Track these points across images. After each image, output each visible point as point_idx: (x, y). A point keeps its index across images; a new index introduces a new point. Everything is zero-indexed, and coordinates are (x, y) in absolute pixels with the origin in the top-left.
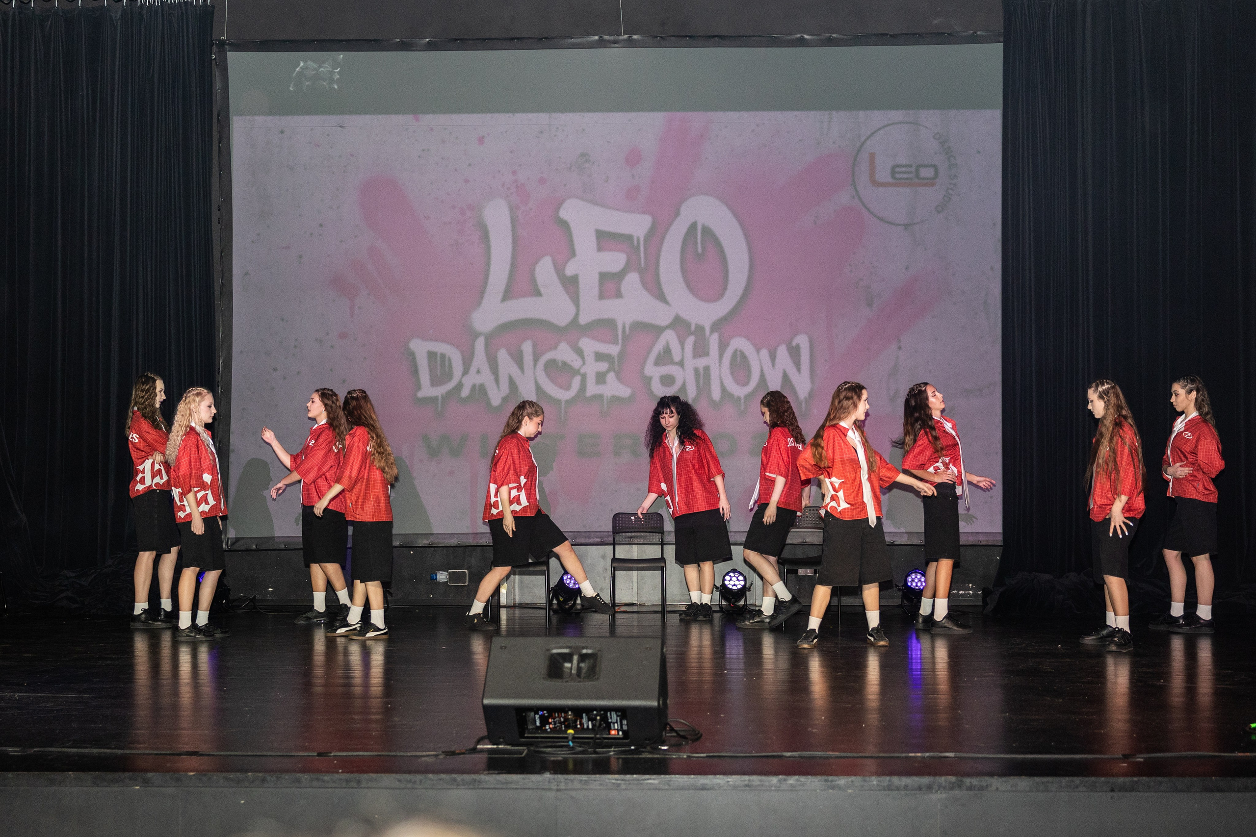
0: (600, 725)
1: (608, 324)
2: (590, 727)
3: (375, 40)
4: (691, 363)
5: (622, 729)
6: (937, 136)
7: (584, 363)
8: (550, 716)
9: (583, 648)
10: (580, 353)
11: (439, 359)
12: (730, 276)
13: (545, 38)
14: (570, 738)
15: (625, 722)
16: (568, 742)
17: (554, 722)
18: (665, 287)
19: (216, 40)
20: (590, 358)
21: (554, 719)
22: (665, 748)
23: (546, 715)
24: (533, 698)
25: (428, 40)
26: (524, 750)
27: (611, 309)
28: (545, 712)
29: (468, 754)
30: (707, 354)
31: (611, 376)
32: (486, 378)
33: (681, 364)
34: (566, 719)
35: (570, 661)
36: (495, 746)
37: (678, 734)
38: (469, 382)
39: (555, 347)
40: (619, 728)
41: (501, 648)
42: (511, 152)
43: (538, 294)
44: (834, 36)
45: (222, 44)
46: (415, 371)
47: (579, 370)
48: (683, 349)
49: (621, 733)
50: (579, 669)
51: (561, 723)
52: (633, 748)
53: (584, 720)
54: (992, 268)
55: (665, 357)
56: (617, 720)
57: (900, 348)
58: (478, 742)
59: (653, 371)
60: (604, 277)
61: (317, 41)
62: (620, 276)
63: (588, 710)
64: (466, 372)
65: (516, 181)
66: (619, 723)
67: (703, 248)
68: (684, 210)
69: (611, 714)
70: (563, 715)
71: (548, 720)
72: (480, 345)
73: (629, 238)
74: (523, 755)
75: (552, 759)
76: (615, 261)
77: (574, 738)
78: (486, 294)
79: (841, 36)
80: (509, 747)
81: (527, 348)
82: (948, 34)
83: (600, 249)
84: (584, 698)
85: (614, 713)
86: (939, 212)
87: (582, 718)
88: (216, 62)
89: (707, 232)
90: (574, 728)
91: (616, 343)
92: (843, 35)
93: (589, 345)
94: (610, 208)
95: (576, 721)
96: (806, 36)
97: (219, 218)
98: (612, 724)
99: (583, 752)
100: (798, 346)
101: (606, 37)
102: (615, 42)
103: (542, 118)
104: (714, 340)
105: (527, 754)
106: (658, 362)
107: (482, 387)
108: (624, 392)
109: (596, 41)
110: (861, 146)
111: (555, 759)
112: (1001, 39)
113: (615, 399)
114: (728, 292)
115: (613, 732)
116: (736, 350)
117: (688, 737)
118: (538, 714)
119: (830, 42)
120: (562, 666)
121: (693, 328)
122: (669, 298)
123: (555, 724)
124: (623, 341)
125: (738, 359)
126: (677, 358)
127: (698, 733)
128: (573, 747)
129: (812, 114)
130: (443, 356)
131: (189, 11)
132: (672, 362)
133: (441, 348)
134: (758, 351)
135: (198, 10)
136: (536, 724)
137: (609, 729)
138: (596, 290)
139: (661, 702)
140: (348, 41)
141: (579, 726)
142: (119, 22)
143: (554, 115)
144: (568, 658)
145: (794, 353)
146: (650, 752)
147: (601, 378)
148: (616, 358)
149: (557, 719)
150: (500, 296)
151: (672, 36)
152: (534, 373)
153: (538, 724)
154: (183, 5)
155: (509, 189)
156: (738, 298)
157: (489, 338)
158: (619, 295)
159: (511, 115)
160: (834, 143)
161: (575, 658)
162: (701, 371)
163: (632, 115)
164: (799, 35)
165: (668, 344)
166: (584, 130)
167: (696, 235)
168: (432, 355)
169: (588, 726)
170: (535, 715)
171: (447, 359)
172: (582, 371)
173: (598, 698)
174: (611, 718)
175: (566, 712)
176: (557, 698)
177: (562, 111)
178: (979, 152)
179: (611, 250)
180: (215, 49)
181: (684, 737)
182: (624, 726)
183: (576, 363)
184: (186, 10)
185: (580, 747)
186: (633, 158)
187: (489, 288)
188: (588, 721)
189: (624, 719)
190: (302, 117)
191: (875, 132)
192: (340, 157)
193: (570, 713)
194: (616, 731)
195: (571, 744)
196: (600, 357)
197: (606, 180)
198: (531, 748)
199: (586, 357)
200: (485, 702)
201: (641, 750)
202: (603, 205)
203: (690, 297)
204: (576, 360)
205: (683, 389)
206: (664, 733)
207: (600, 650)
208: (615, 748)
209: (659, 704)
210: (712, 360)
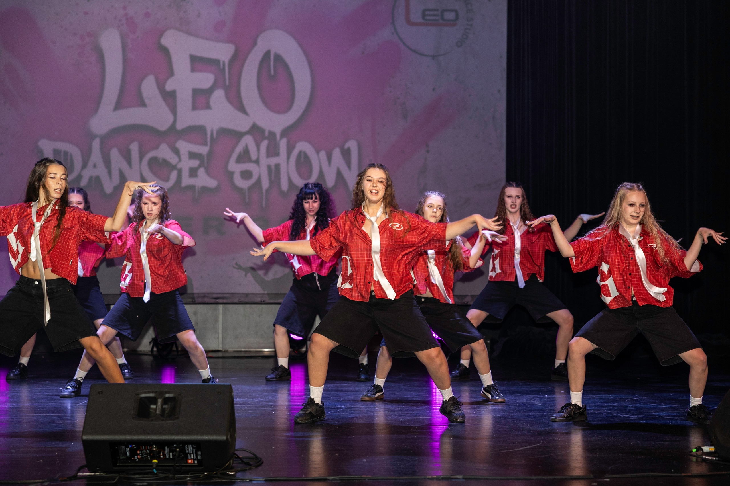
0: (179, 455)
1: (200, 130)
2: (171, 457)
4: (265, 161)
5: (197, 459)
7: (180, 161)
8: (138, 448)
9: (166, 393)
10: (177, 152)
11: (63, 155)
12: (297, 94)
14: (154, 466)
15: (199, 453)
16: (153, 470)
17: (141, 453)
18: (245, 101)
20: (185, 156)
21: (141, 451)
22: (232, 473)
23: (135, 447)
24: (124, 434)
26: (117, 477)
27: (202, 118)
28: (134, 445)
29: (70, 480)
30: (277, 154)
31: (201, 171)
32: (101, 171)
33: (257, 162)
34: (151, 451)
35: (155, 403)
36: (93, 474)
37: (243, 461)
38: (87, 174)
39: (157, 147)
40: (195, 458)
41: (99, 393)
43: (143, 104)
47: (176, 165)
48: (259, 150)
49: (196, 462)
50: (163, 410)
51: (147, 454)
52: (206, 473)
53: (166, 452)
54: (499, 91)
55: (244, 157)
56: (193, 451)
57: (428, 151)
58: (78, 472)
59: (235, 167)
60: (196, 92)
62: (208, 92)
63: (169, 444)
64: (84, 166)
65: (126, 15)
66: (195, 454)
67: (275, 71)
68: (260, 41)
69: (188, 447)
70: (149, 448)
71: (137, 452)
72: (96, 144)
73: (216, 62)
74: (115, 482)
75: (139, 484)
76: (205, 80)
77: (158, 466)
78: (102, 104)
80: (104, 474)
81: (134, 148)
83: (193, 70)
84: (165, 434)
85: (191, 446)
87: (165, 450)
89: (278, 58)
90: (158, 458)
91: (205, 144)
93: (184, 146)
94: (202, 38)
95: (159, 453)
98: (189, 455)
99: (164, 478)
100: (349, 150)
104: (283, 144)
105: (117, 480)
106: (239, 160)
107: (98, 178)
108: (212, 183)
111: (141, 484)
113: (205, 189)
114: (295, 106)
115: (190, 461)
116: (300, 152)
117: (252, 463)
118: (128, 447)
120: (150, 408)
121: (267, 133)
122: (248, 110)
123: (142, 455)
124: (211, 143)
125: (302, 159)
126: (254, 157)
127: (260, 461)
128: (156, 474)
130: (66, 153)
132: (249, 160)
133: (62, 146)
134: (318, 152)
136: (126, 455)
137: (187, 458)
138: (189, 103)
139: (229, 437)
141: (162, 457)
144: (154, 401)
145: (346, 154)
146: (219, 478)
147: (193, 173)
148: (205, 156)
149: (144, 451)
150: (113, 106)
152: (140, 167)
153: (128, 455)
155: (120, 20)
156: (302, 111)
157: (104, 140)
158: (208, 107)
161: (160, 401)
162: (273, 168)
165: (247, 146)
167: (270, 61)
168: (57, 152)
169: (169, 456)
170: (126, 447)
171: (70, 156)
173: (177, 434)
174: (188, 450)
175: (151, 446)
176: (143, 433)
179: (202, 71)
181: (248, 464)
182: (198, 456)
183: (173, 160)
185: (163, 474)
187: (104, 99)
188: (170, 452)
189: (199, 451)
193: (154, 446)
194: (193, 460)
195: (155, 471)
196: (192, 155)
197: (199, 16)
198: (122, 475)
199: (182, 156)
200: (85, 438)
201: (212, 475)
202: (196, 36)
203: (265, 110)
204: (174, 158)
205: (259, 181)
206: (231, 461)
207: (180, 395)
208: (191, 474)
209: (227, 439)
210: (281, 159)
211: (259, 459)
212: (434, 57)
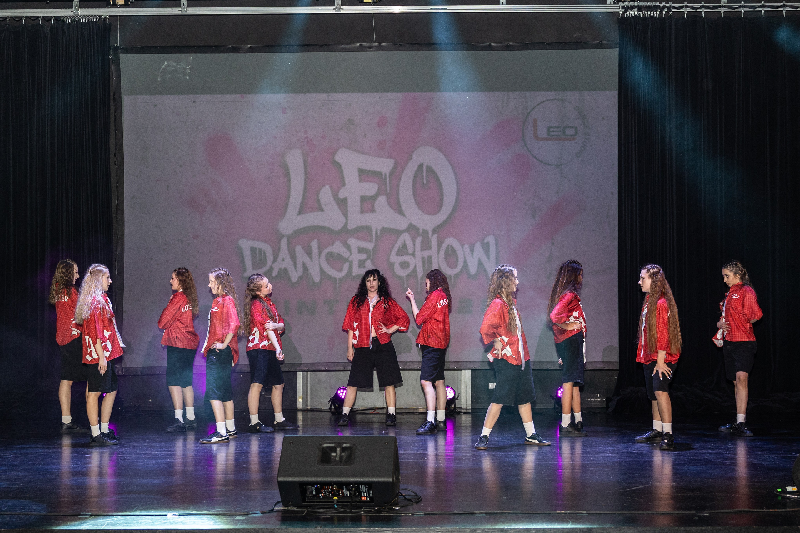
0: (355, 494)
1: (366, 229)
2: (348, 495)
3: (215, 46)
4: (419, 254)
5: (369, 497)
6: (577, 108)
7: (351, 255)
8: (322, 488)
9: (344, 443)
10: (348, 247)
11: (257, 252)
12: (445, 198)
13: (326, 45)
14: (335, 502)
15: (371, 492)
16: (334, 505)
17: (324, 492)
18: (403, 205)
19: (112, 46)
20: (355, 251)
21: (325, 490)
22: (398, 508)
24: (311, 476)
25: (249, 46)
26: (305, 511)
27: (368, 219)
28: (319, 486)
29: (269, 513)
30: (429, 248)
31: (368, 263)
32: (288, 264)
33: (413, 255)
34: (332, 490)
35: (336, 452)
36: (286, 508)
37: (406, 499)
38: (277, 266)
39: (333, 244)
40: (367, 496)
41: (290, 443)
42: (304, 119)
43: (321, 210)
44: (510, 43)
45: (116, 48)
46: (242, 260)
47: (348, 258)
48: (414, 245)
49: (368, 499)
50: (341, 457)
51: (329, 492)
52: (376, 508)
53: (345, 491)
54: (612, 193)
55: (403, 251)
56: (366, 490)
57: (553, 244)
58: (274, 507)
60: (364, 199)
61: (178, 46)
62: (374, 198)
63: (347, 484)
64: (275, 260)
65: (307, 137)
66: (367, 493)
67: (427, 180)
68: (415, 156)
69: (362, 487)
70: (330, 487)
71: (321, 491)
72: (284, 242)
73: (379, 174)
74: (304, 514)
75: (323, 517)
76: (371, 188)
77: (338, 502)
78: (288, 210)
79: (515, 44)
80: (295, 509)
81: (314, 245)
82: (583, 42)
83: (361, 181)
84: (343, 477)
85: (364, 486)
86: (578, 157)
87: (343, 489)
88: (112, 61)
89: (430, 170)
90: (338, 496)
91: (372, 241)
92: (517, 43)
93: (354, 243)
94: (368, 155)
95: (339, 491)
96: (493, 44)
97: (115, 161)
98: (362, 493)
99: (343, 512)
100: (488, 243)
101: (364, 44)
102: (370, 47)
103: (323, 96)
104: (434, 239)
105: (306, 513)
106: (398, 254)
107: (286, 270)
109: (358, 47)
110: (528, 115)
111: (325, 517)
112: (618, 46)
114: (444, 208)
115: (363, 498)
116: (449, 245)
117: (413, 500)
118: (314, 487)
119: (508, 48)
120: (331, 455)
121: (421, 231)
122: (405, 213)
123: (325, 493)
124: (376, 240)
125: (450, 251)
126: (410, 251)
128: (337, 509)
129: (497, 93)
130: (260, 250)
131: (95, 27)
132: (408, 254)
133: (258, 245)
134: (462, 247)
135: (100, 26)
136: (313, 493)
137: (361, 496)
138: (358, 208)
139: (394, 479)
140: (198, 47)
141: (341, 495)
142: (49, 34)
143: (331, 94)
145: (486, 247)
146: (387, 511)
147: (361, 264)
148: (371, 251)
149: (327, 490)
150: (297, 211)
151: (407, 44)
152: (319, 261)
153: (314, 493)
154: (91, 23)
155: (302, 142)
156: (449, 212)
157: (290, 238)
158: (373, 210)
159: (303, 94)
160: (511, 112)
161: (339, 450)
163: (382, 94)
164: (488, 43)
165: (404, 241)
166: (350, 104)
167: (423, 172)
168: (253, 250)
169: (347, 494)
170: (312, 487)
171: (263, 253)
172: (350, 259)
173: (353, 476)
174: (362, 489)
175: (333, 486)
176: (326, 476)
177: (337, 92)
178: (603, 118)
179: (367, 182)
180: (111, 52)
181: (410, 501)
182: (370, 494)
183: (346, 254)
184: (93, 26)
185: (342, 508)
186: (382, 123)
187: (290, 206)
188: (347, 491)
189: (370, 490)
190: (168, 96)
191: (538, 105)
192: (193, 122)
193: (335, 486)
194: (365, 498)
195: (336, 506)
196: (361, 250)
197: (365, 137)
198: (310, 509)
199: (352, 250)
200: (279, 479)
201: (382, 510)
202: (363, 153)
203: (419, 212)
204: (346, 252)
205: (415, 271)
206: (397, 498)
207: (355, 445)
208: (365, 509)
209: (393, 480)
210: (433, 252)
211: (419, 497)
212: (557, 166)
